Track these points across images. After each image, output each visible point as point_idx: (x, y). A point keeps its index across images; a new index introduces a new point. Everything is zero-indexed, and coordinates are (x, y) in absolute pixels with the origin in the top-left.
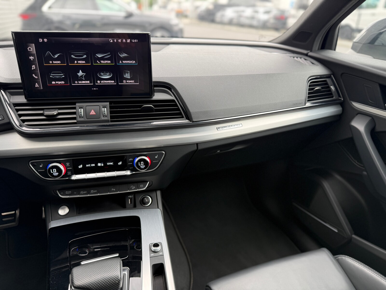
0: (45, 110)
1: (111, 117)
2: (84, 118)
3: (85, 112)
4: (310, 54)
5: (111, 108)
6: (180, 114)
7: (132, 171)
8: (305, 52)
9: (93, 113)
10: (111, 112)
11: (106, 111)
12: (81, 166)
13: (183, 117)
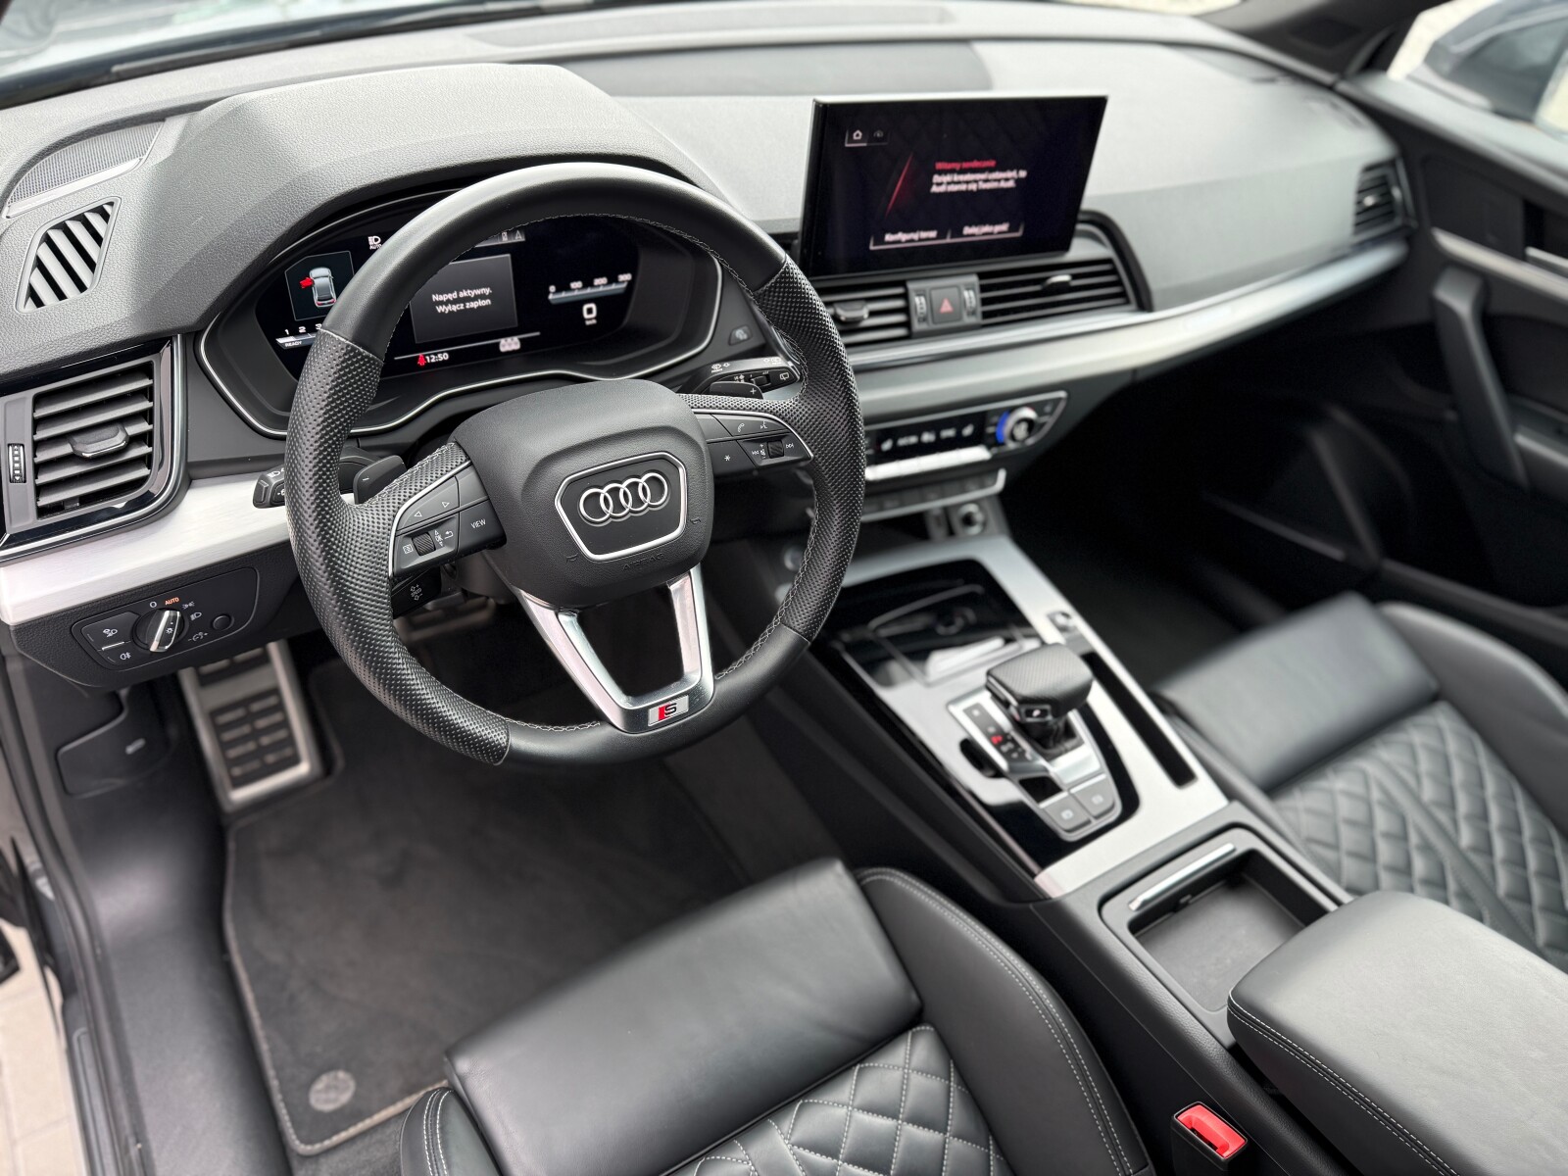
0: (836, 305)
1: (986, 315)
2: (928, 323)
3: (930, 303)
4: (1343, 87)
5: (984, 289)
6: (1123, 295)
7: (989, 447)
8: (1326, 77)
9: (946, 307)
10: (985, 302)
11: (971, 297)
12: (887, 445)
13: (1128, 302)
